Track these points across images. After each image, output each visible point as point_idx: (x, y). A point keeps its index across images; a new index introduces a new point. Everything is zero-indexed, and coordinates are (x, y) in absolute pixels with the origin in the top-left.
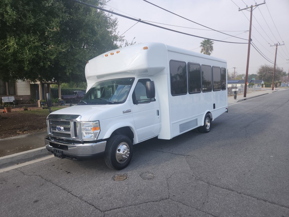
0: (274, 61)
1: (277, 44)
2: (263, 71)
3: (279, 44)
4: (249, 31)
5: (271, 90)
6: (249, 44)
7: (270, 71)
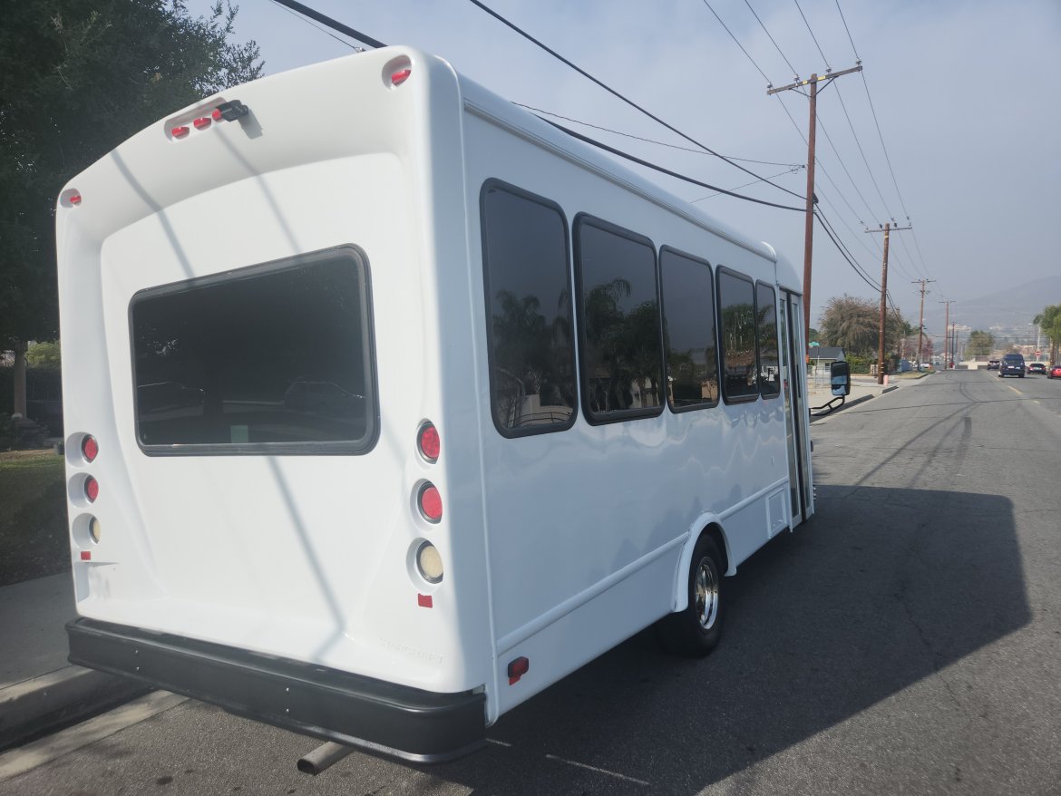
0: (881, 282)
1: (888, 225)
2: (839, 318)
3: (896, 225)
4: (807, 167)
5: (877, 384)
6: (810, 213)
7: (861, 319)
